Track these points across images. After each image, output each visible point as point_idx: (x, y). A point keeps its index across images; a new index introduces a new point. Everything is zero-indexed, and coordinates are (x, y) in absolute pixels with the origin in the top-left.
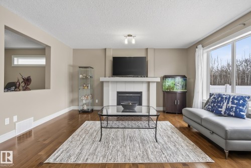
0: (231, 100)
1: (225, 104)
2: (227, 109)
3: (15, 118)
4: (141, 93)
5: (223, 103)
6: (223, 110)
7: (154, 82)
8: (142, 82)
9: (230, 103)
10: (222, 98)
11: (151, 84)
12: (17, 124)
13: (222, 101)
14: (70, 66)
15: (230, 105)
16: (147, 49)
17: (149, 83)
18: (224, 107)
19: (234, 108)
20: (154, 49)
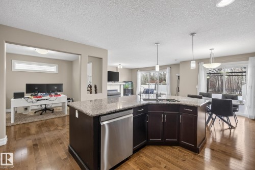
17: (120, 85)
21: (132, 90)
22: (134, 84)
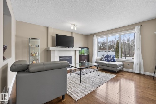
2: (111, 59)
6: (110, 60)
7: (78, 50)
8: (72, 50)
11: (76, 52)
13: (109, 57)
16: (72, 32)
18: (110, 59)
21: (88, 56)
22: (90, 50)
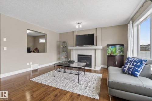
0: (133, 62)
1: (129, 65)
2: (128, 69)
3: (31, 63)
4: (91, 56)
5: (128, 64)
7: (99, 49)
8: (92, 49)
9: (131, 64)
10: (129, 60)
11: (96, 50)
12: (32, 65)
13: (128, 62)
14: (58, 42)
15: (131, 66)
16: (96, 28)
18: (127, 67)
19: (132, 69)
20: (101, 28)
